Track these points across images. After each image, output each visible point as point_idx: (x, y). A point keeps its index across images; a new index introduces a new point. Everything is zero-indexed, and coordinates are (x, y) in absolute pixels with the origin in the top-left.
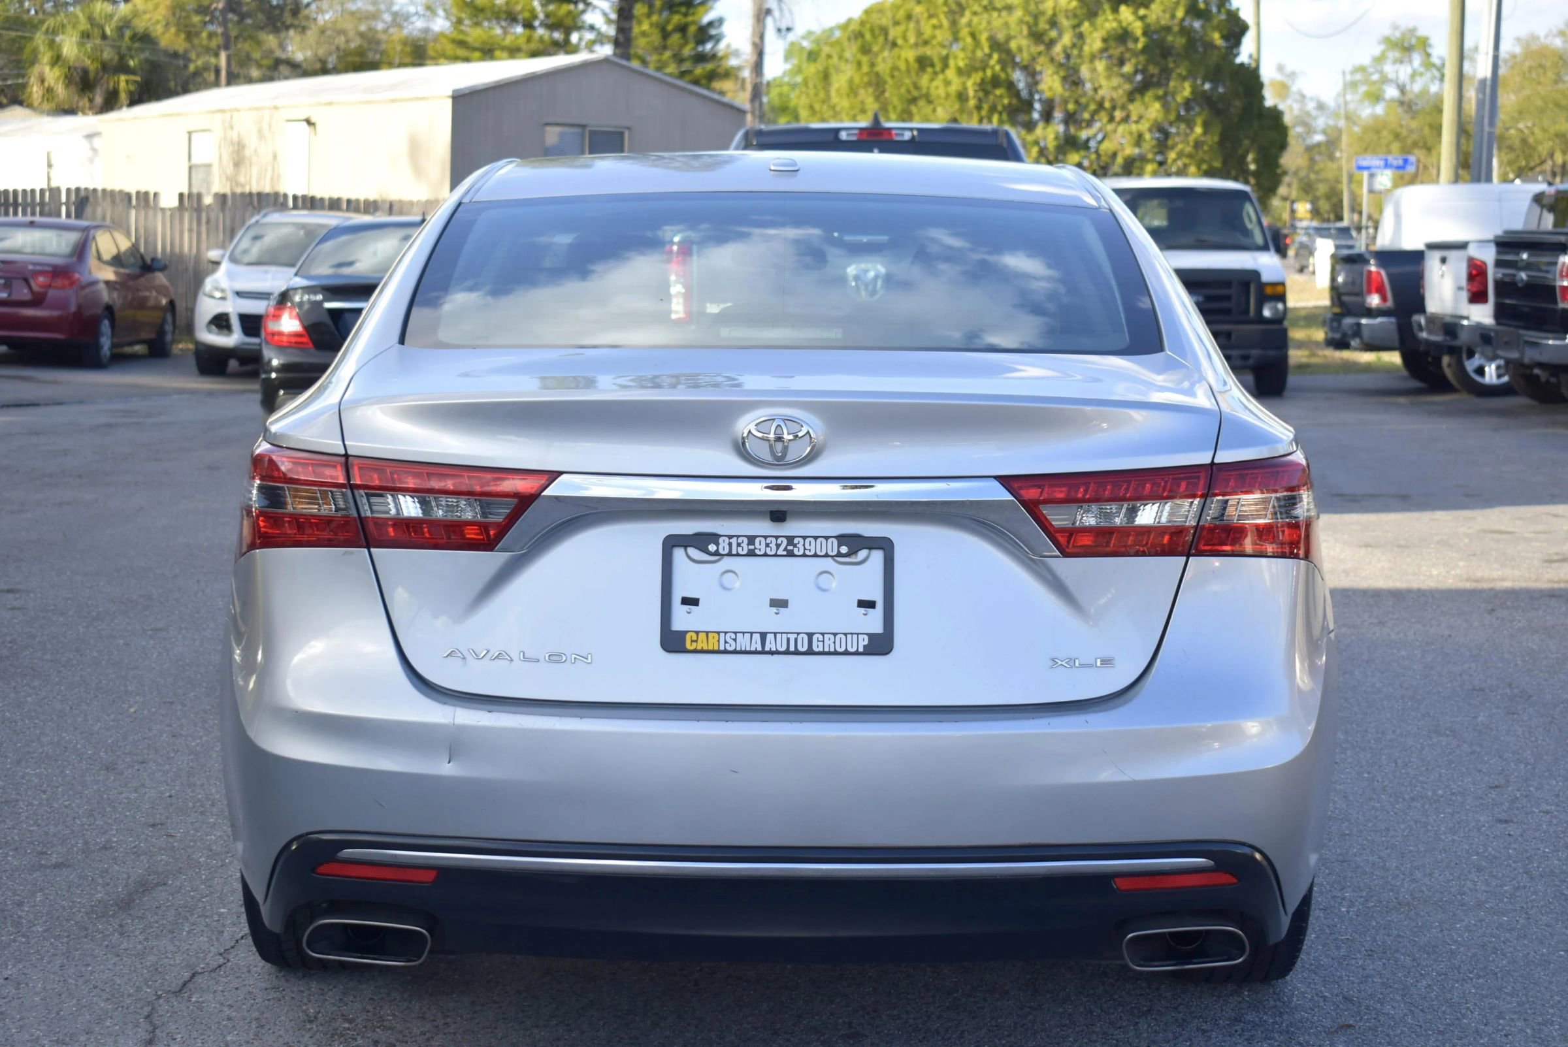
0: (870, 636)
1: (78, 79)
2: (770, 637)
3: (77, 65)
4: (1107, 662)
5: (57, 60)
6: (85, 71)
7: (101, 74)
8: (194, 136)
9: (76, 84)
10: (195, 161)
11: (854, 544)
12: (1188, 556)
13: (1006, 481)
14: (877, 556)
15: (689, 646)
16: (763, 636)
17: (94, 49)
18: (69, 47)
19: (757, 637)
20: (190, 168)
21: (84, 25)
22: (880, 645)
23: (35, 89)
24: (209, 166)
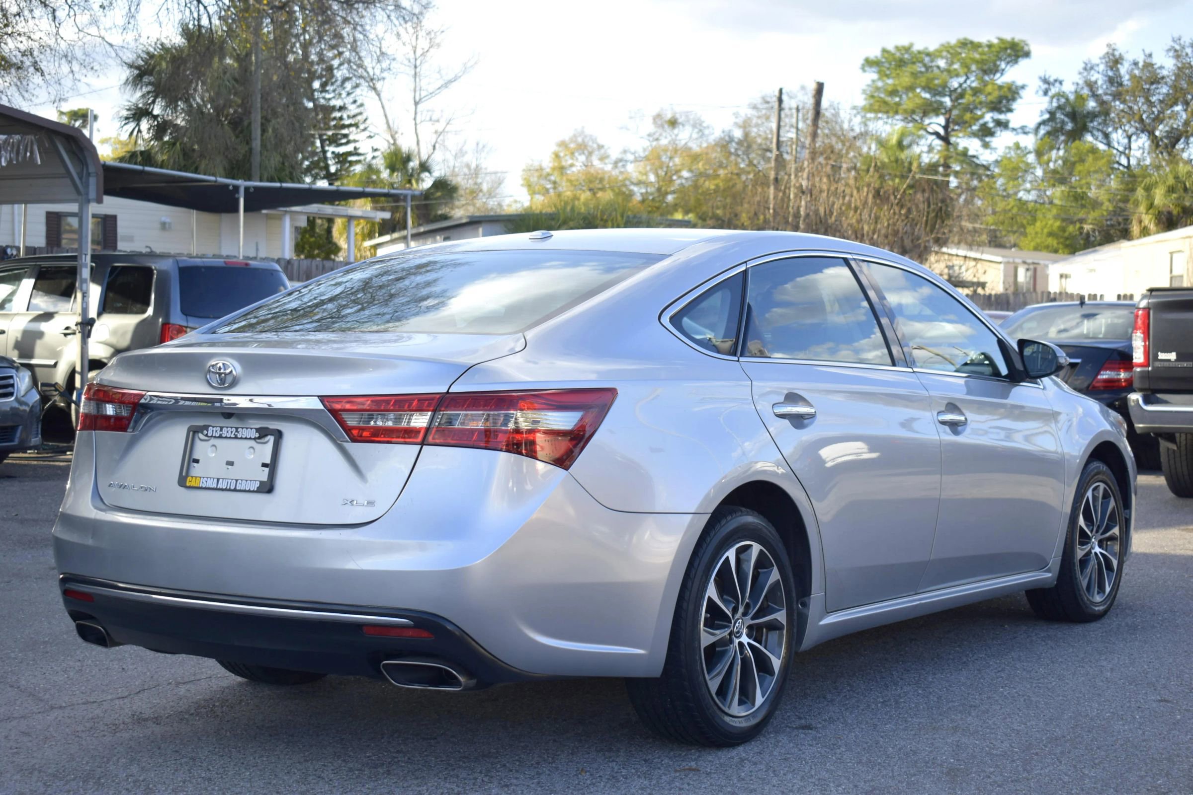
0: (261, 482)
1: (1164, 219)
2: (221, 481)
3: (1164, 210)
4: (371, 503)
5: (1151, 206)
6: (1170, 213)
7: (1181, 215)
8: (1175, 256)
9: (1164, 223)
10: (1175, 273)
11: (263, 433)
12: (423, 444)
13: (322, 398)
14: (271, 439)
15: (188, 484)
16: (218, 480)
17: (1178, 198)
18: (1159, 197)
19: (215, 480)
20: (1171, 278)
21: (1171, 181)
22: (267, 488)
23: (1135, 228)
24: (1182, 276)
